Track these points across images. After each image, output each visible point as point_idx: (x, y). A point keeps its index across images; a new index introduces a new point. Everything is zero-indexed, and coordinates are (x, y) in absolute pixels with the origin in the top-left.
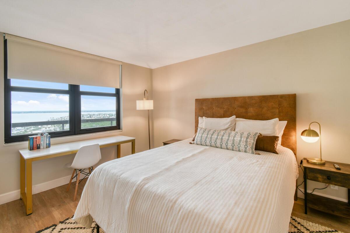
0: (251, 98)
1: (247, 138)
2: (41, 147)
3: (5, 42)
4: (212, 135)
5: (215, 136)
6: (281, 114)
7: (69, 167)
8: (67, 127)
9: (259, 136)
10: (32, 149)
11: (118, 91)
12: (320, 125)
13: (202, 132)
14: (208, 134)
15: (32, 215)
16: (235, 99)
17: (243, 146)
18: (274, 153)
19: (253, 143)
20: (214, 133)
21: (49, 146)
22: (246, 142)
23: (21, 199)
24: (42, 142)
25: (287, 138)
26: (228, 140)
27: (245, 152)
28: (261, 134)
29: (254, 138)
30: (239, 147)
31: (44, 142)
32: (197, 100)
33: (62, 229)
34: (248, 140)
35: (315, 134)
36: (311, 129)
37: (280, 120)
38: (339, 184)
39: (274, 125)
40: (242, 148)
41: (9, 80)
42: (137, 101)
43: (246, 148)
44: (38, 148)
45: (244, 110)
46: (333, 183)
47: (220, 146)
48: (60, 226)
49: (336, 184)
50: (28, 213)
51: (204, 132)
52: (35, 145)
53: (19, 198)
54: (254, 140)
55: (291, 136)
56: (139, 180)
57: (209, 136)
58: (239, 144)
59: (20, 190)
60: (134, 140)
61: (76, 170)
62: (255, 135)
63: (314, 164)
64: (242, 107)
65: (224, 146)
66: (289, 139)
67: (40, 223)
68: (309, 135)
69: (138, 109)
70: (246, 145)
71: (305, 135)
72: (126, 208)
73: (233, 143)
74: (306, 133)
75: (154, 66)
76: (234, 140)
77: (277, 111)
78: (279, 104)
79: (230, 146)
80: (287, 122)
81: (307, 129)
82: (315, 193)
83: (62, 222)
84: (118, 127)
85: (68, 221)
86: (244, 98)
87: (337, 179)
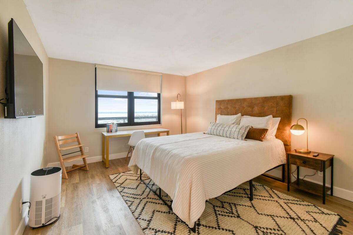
0: (256, 99)
1: (240, 129)
2: (113, 131)
3: (96, 68)
4: (218, 127)
5: (220, 128)
6: (278, 112)
7: (127, 144)
8: (126, 121)
9: (250, 128)
10: (108, 132)
11: (159, 95)
12: (306, 121)
13: (212, 125)
14: (215, 127)
15: (109, 168)
16: (244, 100)
17: (236, 135)
18: (260, 140)
19: (244, 133)
20: (220, 125)
21: (116, 131)
22: (239, 131)
23: (103, 161)
24: (113, 128)
25: (282, 132)
26: (228, 130)
27: (238, 139)
28: (252, 127)
29: (246, 129)
30: (233, 135)
31: (114, 128)
32: (217, 101)
33: (123, 175)
34: (241, 130)
35: (301, 128)
36: (299, 124)
37: (273, 117)
38: (311, 167)
39: (268, 121)
40: (236, 136)
41: (97, 91)
42: (172, 103)
43: (238, 136)
44: (111, 132)
45: (250, 109)
46: (308, 166)
47: (222, 135)
48: (122, 174)
49: (309, 167)
50: (107, 167)
51: (214, 125)
52: (110, 130)
53: (102, 161)
54: (245, 131)
55: (285, 130)
56: (158, 144)
57: (216, 128)
58: (234, 133)
59: (102, 156)
60: (169, 131)
61: (131, 147)
62: (247, 127)
63: (300, 153)
64: (249, 106)
65: (224, 135)
66: (283, 132)
67: (113, 172)
68: (295, 129)
69: (172, 108)
70: (238, 134)
71: (293, 129)
72: (151, 156)
73: (230, 133)
74: (293, 127)
75: (186, 74)
76: (231, 131)
77: (275, 109)
78: (277, 104)
79: (228, 135)
80: (280, 118)
81: (296, 124)
82: (305, 179)
83: (123, 173)
84: (159, 122)
85: (126, 173)
86: (251, 99)
87: (310, 163)
